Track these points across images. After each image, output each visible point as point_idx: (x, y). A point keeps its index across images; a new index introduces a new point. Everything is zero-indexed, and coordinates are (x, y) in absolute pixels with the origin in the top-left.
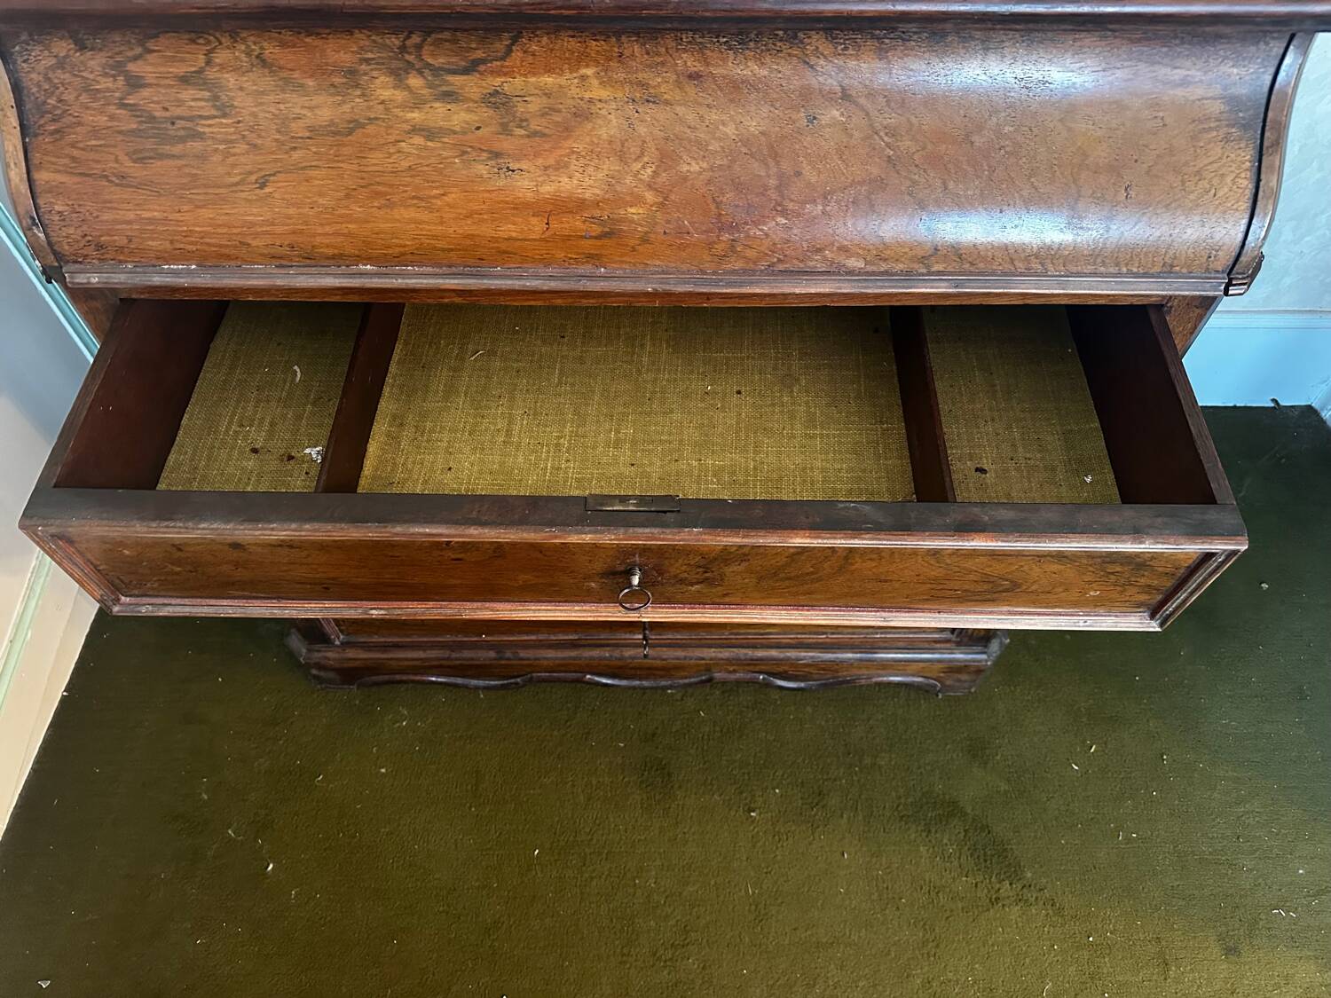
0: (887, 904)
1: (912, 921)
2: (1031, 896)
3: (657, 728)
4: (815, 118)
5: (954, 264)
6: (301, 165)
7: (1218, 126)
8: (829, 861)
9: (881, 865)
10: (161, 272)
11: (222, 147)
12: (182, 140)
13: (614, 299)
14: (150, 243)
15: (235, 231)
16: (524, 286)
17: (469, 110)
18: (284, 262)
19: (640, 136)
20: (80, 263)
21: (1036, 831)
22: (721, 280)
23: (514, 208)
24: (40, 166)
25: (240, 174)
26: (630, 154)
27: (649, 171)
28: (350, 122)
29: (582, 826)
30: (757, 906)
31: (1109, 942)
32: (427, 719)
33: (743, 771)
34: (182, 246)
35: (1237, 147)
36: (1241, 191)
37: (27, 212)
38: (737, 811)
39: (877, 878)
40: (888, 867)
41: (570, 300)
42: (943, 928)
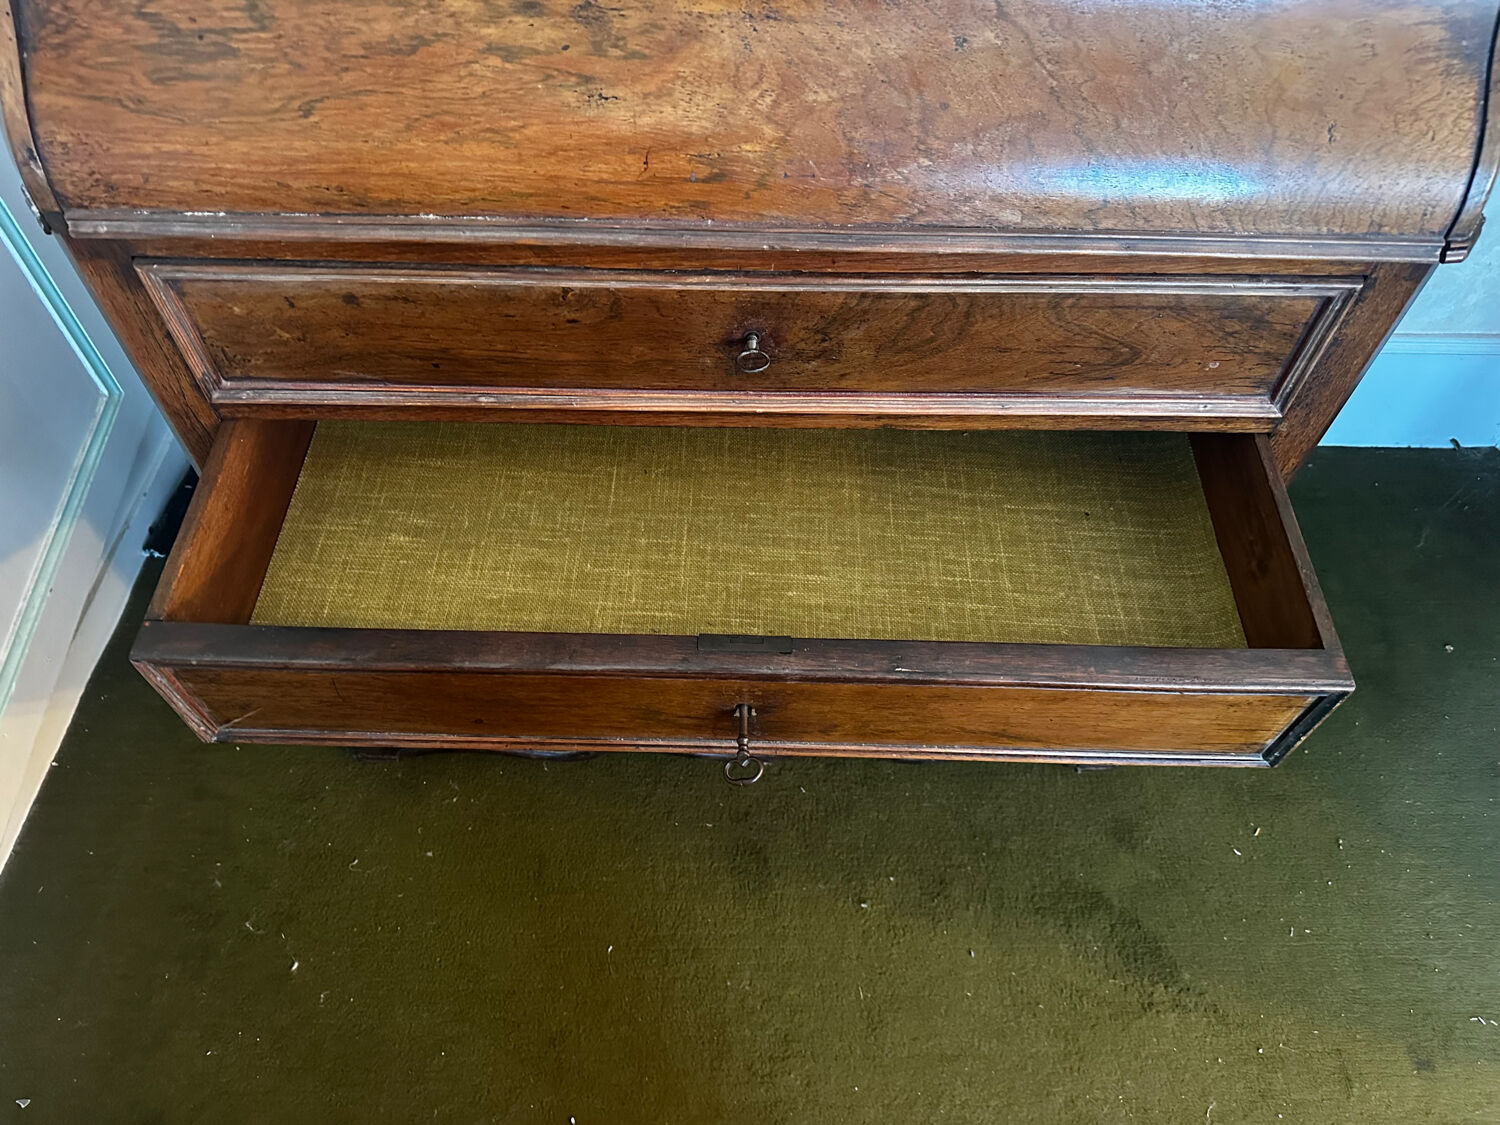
0: (1023, 1010)
1: (1052, 1030)
2: (1189, 1000)
3: (750, 806)
4: (965, 41)
5: (1127, 220)
6: (354, 89)
7: (1437, 57)
8: (953, 960)
9: (1014, 965)
10: (185, 220)
11: (260, 66)
12: (211, 57)
13: (720, 262)
14: (171, 183)
15: (272, 169)
16: (616, 241)
17: (554, 26)
18: (331, 210)
19: (758, 59)
20: (86, 208)
21: (1194, 926)
22: (850, 236)
23: (607, 144)
24: (41, 87)
25: (280, 99)
26: (746, 79)
27: (768, 100)
28: (412, 38)
29: (663, 919)
30: (869, 1013)
31: (1282, 1054)
32: (482, 795)
33: (852, 856)
34: (208, 187)
35: (1459, 82)
36: (1463, 134)
37: (24, 142)
38: (845, 902)
39: (1010, 980)
40: (1023, 968)
41: (669, 262)
42: (1088, 1038)
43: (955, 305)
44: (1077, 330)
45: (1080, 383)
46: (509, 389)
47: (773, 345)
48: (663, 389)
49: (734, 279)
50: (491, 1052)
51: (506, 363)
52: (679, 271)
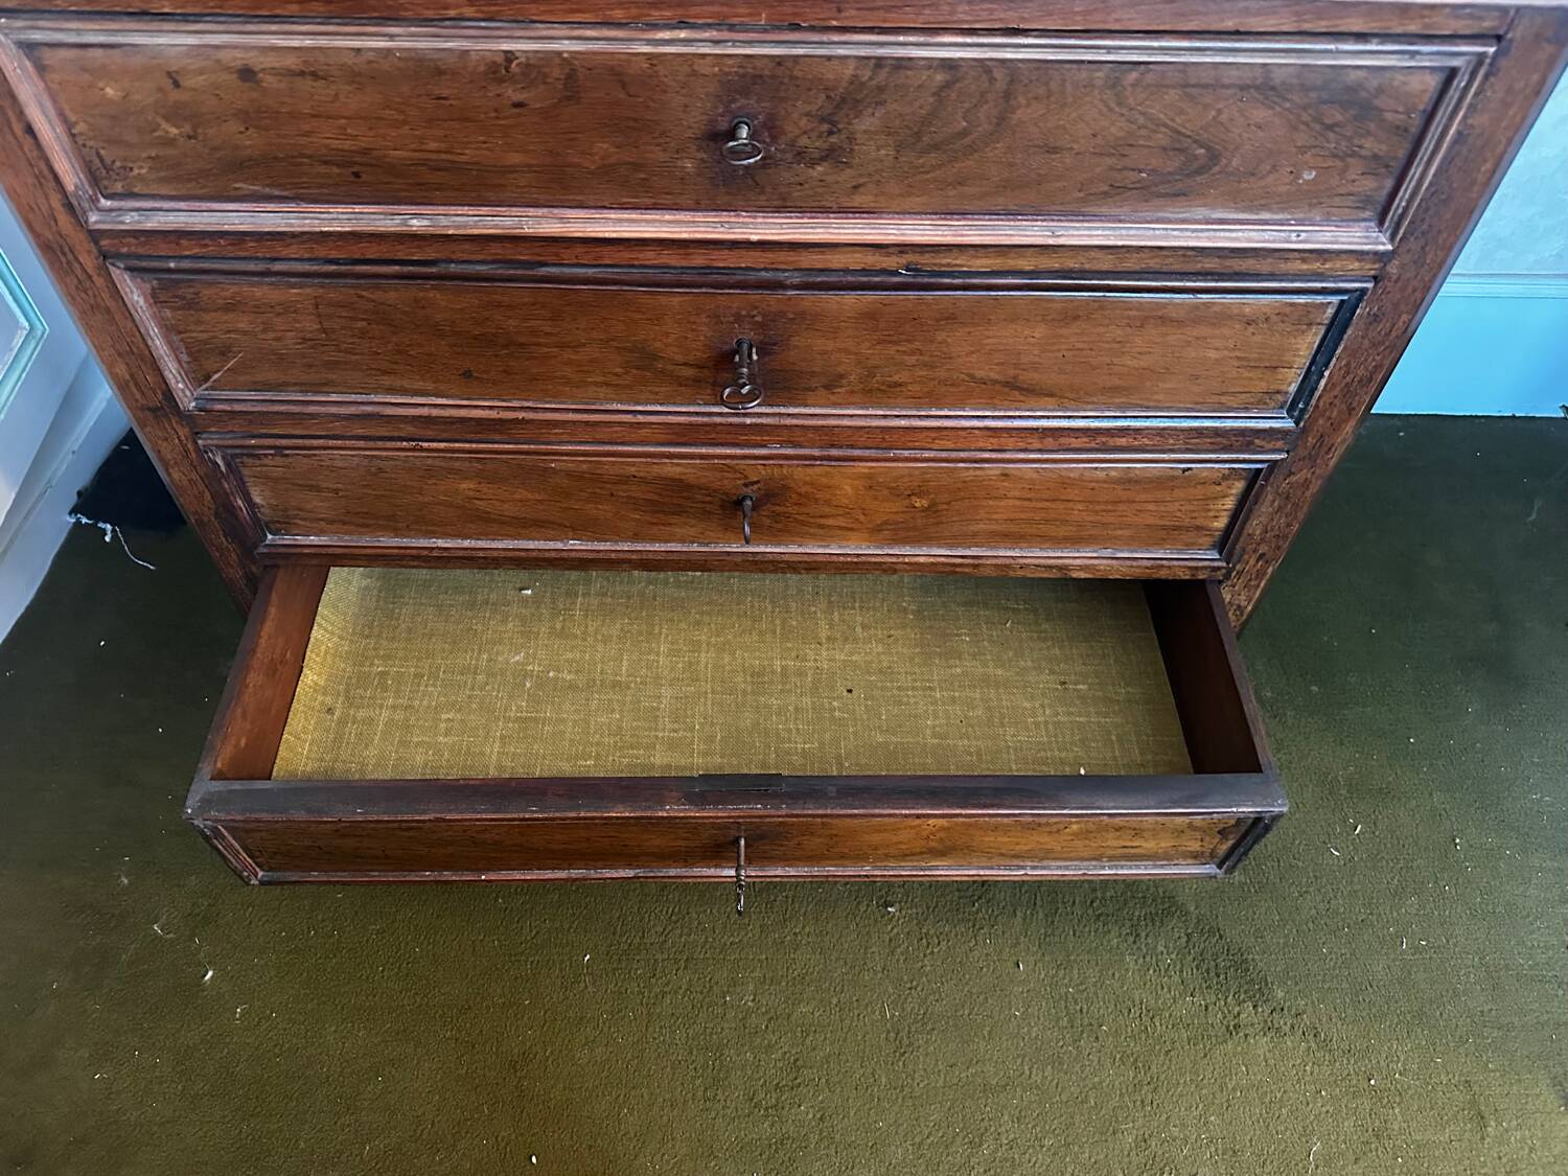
0: (1082, 1032)
1: (1118, 1056)
2: (1284, 1022)
8: (998, 973)
9: (1071, 979)
21: (1286, 936)
29: (652, 923)
30: (897, 1035)
31: (1399, 1086)
38: (868, 906)
39: (1067, 998)
40: (1081, 984)
41: (634, 11)
42: (1163, 1066)
43: (992, 80)
44: (1141, 120)
45: (1146, 201)
46: (447, 208)
47: (768, 140)
48: (635, 208)
49: (715, 33)
50: (439, 1076)
51: (439, 170)
52: (647, 25)
